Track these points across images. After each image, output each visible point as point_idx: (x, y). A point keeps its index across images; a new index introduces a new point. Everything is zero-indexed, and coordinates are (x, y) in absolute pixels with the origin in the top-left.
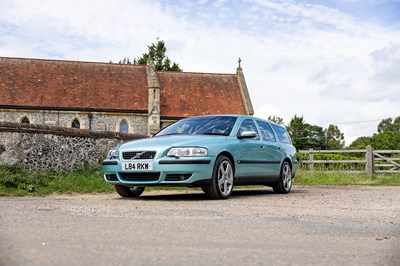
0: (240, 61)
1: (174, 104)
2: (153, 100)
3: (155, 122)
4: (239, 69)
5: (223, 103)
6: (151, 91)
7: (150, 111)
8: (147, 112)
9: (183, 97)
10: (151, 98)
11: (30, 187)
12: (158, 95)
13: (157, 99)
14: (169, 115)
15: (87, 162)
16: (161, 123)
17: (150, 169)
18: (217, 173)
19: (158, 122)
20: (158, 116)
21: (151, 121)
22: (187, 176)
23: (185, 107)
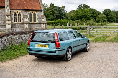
1: (14, 4)
2: (7, 3)
3: (8, 11)
5: (33, 4)
7: (6, 7)
8: (5, 7)
9: (17, 1)
13: (9, 2)
14: (13, 8)
16: (10, 11)
19: (9, 11)
20: (9, 9)
21: (6, 11)
23: (19, 5)
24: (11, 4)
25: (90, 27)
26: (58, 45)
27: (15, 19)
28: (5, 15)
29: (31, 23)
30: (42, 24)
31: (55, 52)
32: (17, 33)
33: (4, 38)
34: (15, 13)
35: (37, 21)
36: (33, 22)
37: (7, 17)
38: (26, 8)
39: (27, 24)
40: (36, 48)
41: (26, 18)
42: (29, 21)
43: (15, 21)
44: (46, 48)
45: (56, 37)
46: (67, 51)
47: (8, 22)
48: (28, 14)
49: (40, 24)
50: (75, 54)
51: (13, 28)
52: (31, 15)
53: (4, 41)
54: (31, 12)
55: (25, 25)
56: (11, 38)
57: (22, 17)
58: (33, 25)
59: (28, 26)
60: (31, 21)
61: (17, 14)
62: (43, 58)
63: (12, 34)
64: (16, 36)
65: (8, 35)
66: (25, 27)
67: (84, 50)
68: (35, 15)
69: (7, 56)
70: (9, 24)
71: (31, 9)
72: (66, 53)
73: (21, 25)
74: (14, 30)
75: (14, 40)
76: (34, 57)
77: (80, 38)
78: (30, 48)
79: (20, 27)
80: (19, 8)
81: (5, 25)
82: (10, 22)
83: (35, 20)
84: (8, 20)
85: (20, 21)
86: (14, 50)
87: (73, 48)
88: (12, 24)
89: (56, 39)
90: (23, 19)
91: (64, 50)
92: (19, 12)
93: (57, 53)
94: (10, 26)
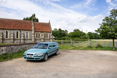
1: (37, 29)
2: (33, 28)
4: (49, 22)
5: (46, 29)
6: (32, 26)
8: (32, 30)
9: (39, 27)
10: (32, 28)
11: (9, 58)
12: (34, 27)
13: (34, 28)
14: (36, 31)
15: (20, 50)
17: (32, 57)
18: (45, 57)
20: (34, 31)
21: (32, 32)
22: (39, 59)
23: (39, 29)
24: (35, 29)
30: (51, 39)
32: (27, 44)
33: (19, 46)
35: (48, 38)
36: (46, 38)
37: (32, 36)
38: (43, 31)
39: (43, 39)
42: (44, 38)
43: (37, 37)
47: (33, 38)
52: (45, 34)
53: (19, 48)
56: (23, 46)
57: (40, 36)
58: (46, 40)
59: (43, 40)
60: (45, 37)
61: (38, 34)
66: (42, 41)
68: (47, 34)
70: (33, 39)
71: (45, 31)
73: (40, 40)
74: (36, 42)
80: (39, 31)
81: (31, 40)
82: (34, 38)
83: (47, 37)
84: (33, 37)
85: (39, 37)
88: (35, 39)
90: (41, 37)
94: (34, 40)
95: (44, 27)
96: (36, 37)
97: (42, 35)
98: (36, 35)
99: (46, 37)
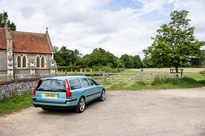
0: (47, 29)
1: (18, 46)
2: (9, 44)
3: (10, 54)
4: (47, 32)
5: (41, 46)
6: (8, 41)
7: (8, 49)
8: (6, 50)
9: (22, 43)
10: (8, 44)
12: (11, 42)
13: (11, 44)
14: (17, 51)
16: (13, 55)
19: (12, 54)
20: (12, 52)
21: (8, 54)
23: (24, 47)
24: (14, 47)
25: (106, 74)
26: (69, 95)
27: (18, 64)
28: (6, 59)
29: (38, 68)
30: (52, 70)
31: (66, 103)
32: (20, 81)
33: (3, 87)
34: (19, 56)
35: (45, 67)
36: (40, 68)
37: (8, 62)
38: (33, 51)
39: (33, 70)
40: (42, 98)
41: (33, 63)
42: (36, 66)
43: (19, 66)
44: (55, 98)
45: (67, 85)
46: (80, 101)
47: (9, 68)
48: (35, 58)
49: (49, 69)
50: (88, 105)
51: (15, 75)
52: (38, 59)
53: (3, 91)
54: (38, 55)
55: (31, 71)
56: (11, 87)
57: (27, 62)
58: (41, 71)
59: (34, 72)
60: (38, 66)
61: (22, 58)
62: (51, 110)
63: (13, 82)
64: (19, 84)
65: (8, 83)
66: (31, 73)
67: (99, 100)
68: (43, 59)
69: (6, 108)
70: (11, 70)
71: (38, 52)
72: (79, 103)
73: (26, 71)
74: (17, 76)
75: (16, 89)
76: (40, 109)
77: (94, 86)
78: (35, 99)
79: (25, 73)
80: (24, 51)
81: (6, 71)
82: (12, 68)
83: (43, 66)
84: (10, 65)
85: (24, 66)
86: (15, 101)
87: (86, 98)
88: (15, 70)
89: (67, 87)
90: (29, 64)
91: (76, 99)
92: (23, 55)
93: (68, 104)
94: (12, 72)
95: (35, 43)
96: (16, 66)
97: (31, 61)
98: (17, 60)
99: (40, 66)
